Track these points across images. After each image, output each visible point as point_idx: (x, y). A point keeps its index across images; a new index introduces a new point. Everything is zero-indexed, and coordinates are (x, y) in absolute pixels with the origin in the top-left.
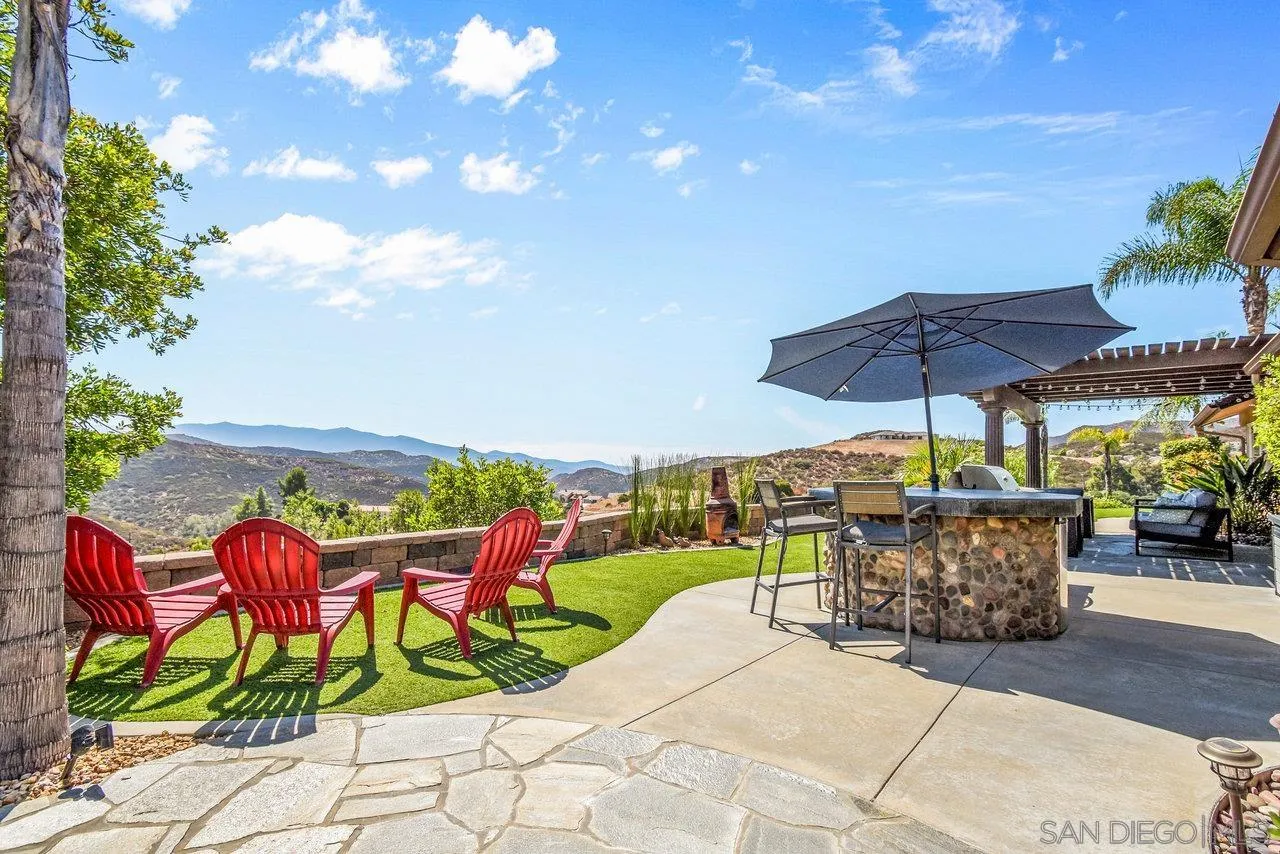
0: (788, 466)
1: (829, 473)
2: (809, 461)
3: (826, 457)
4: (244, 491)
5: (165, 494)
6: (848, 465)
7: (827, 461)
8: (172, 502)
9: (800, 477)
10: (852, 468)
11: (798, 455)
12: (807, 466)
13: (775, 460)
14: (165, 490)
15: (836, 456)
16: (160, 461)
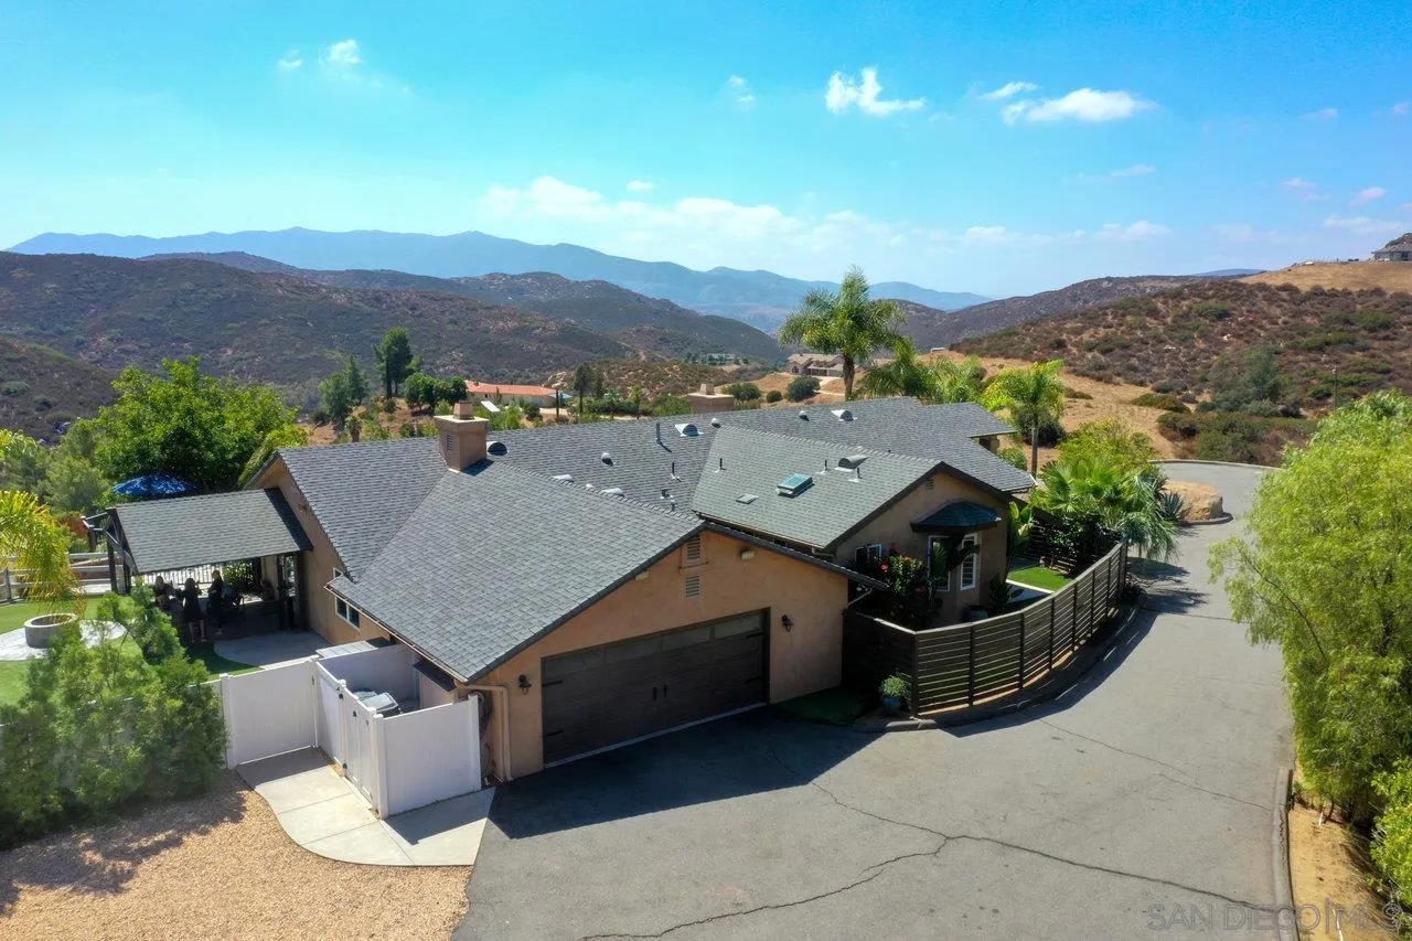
0: (1186, 316)
1: (1261, 327)
2: (1228, 304)
3: (1265, 298)
4: (331, 347)
5: (230, 352)
6: (1306, 313)
7: (1264, 305)
8: (239, 363)
9: (1203, 336)
10: (1308, 320)
11: (1210, 293)
12: (1222, 315)
13: (1165, 303)
14: (228, 345)
15: (1284, 295)
16: (218, 300)
